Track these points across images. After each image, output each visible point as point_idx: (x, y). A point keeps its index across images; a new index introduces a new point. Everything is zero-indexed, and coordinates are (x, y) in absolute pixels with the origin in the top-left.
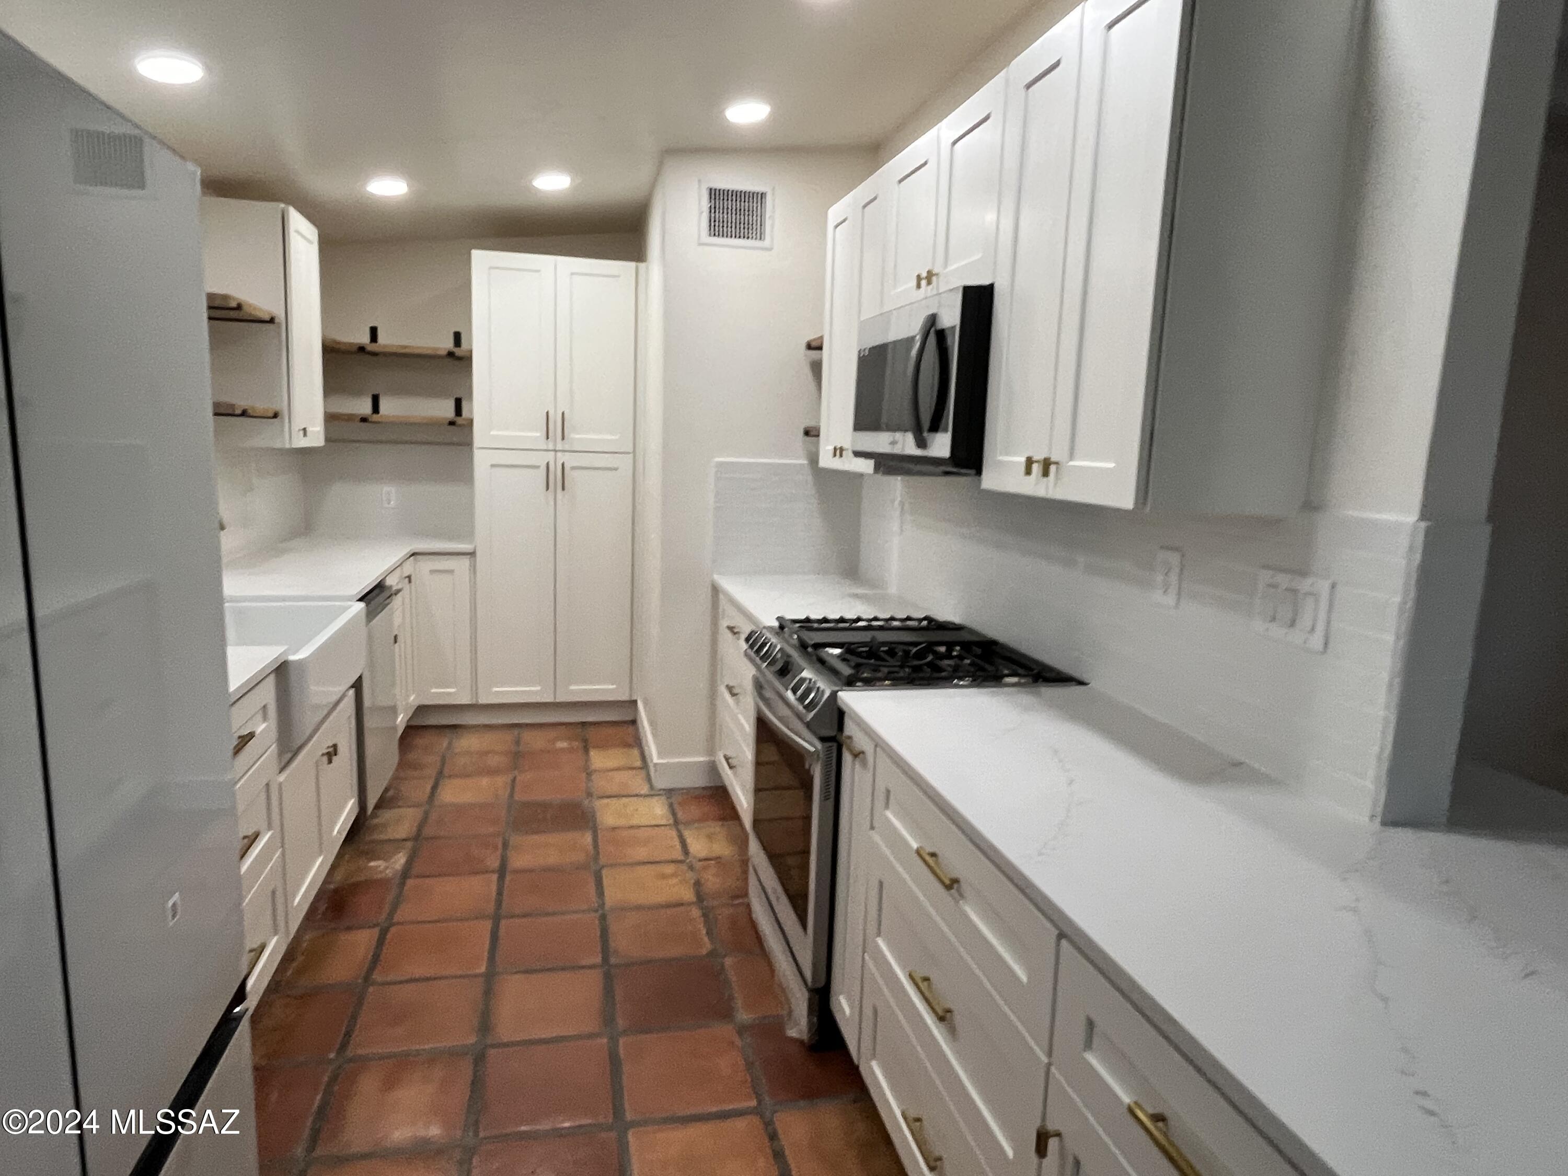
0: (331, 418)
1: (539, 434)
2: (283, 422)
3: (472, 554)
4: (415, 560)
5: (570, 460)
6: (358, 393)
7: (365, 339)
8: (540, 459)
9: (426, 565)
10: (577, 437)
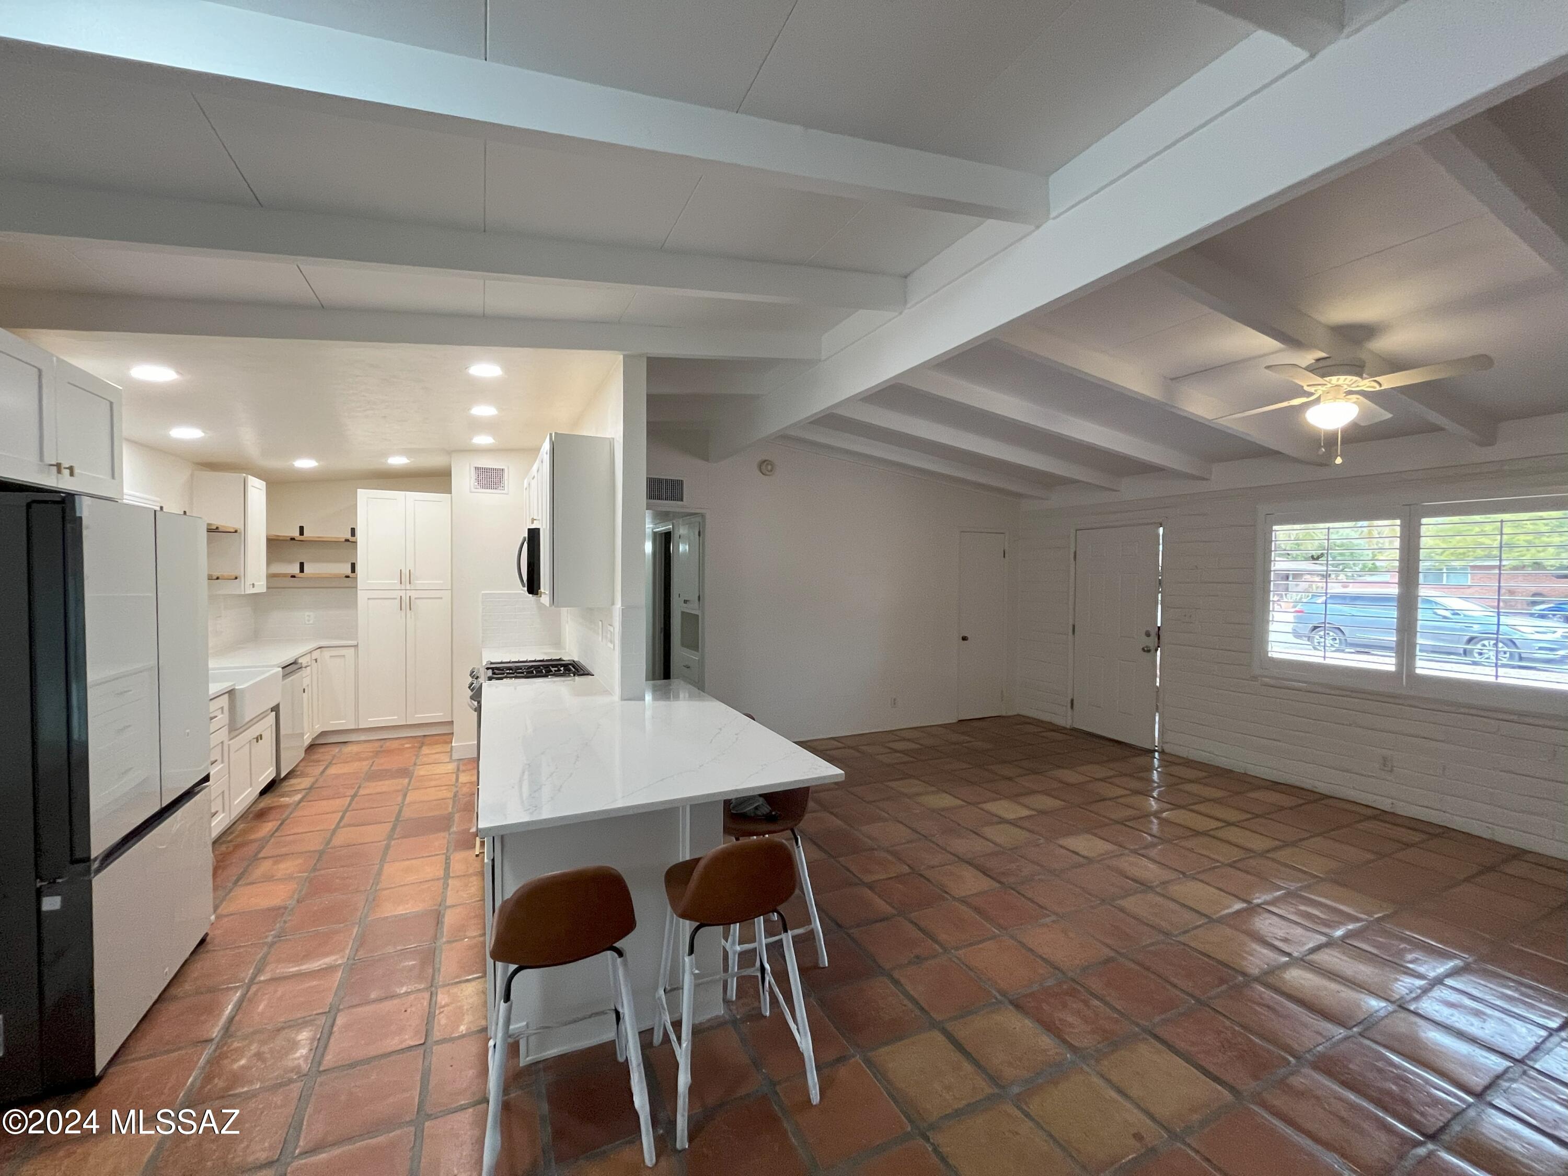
0: (271, 577)
1: (397, 581)
2: (240, 581)
3: (356, 646)
4: (321, 652)
5: (414, 594)
6: (290, 562)
7: (296, 534)
8: (397, 594)
9: (327, 654)
10: (419, 583)
